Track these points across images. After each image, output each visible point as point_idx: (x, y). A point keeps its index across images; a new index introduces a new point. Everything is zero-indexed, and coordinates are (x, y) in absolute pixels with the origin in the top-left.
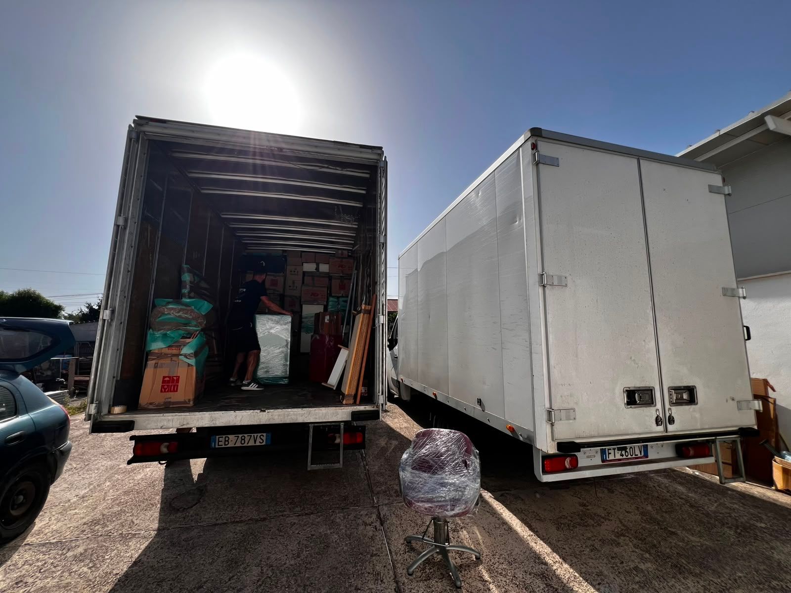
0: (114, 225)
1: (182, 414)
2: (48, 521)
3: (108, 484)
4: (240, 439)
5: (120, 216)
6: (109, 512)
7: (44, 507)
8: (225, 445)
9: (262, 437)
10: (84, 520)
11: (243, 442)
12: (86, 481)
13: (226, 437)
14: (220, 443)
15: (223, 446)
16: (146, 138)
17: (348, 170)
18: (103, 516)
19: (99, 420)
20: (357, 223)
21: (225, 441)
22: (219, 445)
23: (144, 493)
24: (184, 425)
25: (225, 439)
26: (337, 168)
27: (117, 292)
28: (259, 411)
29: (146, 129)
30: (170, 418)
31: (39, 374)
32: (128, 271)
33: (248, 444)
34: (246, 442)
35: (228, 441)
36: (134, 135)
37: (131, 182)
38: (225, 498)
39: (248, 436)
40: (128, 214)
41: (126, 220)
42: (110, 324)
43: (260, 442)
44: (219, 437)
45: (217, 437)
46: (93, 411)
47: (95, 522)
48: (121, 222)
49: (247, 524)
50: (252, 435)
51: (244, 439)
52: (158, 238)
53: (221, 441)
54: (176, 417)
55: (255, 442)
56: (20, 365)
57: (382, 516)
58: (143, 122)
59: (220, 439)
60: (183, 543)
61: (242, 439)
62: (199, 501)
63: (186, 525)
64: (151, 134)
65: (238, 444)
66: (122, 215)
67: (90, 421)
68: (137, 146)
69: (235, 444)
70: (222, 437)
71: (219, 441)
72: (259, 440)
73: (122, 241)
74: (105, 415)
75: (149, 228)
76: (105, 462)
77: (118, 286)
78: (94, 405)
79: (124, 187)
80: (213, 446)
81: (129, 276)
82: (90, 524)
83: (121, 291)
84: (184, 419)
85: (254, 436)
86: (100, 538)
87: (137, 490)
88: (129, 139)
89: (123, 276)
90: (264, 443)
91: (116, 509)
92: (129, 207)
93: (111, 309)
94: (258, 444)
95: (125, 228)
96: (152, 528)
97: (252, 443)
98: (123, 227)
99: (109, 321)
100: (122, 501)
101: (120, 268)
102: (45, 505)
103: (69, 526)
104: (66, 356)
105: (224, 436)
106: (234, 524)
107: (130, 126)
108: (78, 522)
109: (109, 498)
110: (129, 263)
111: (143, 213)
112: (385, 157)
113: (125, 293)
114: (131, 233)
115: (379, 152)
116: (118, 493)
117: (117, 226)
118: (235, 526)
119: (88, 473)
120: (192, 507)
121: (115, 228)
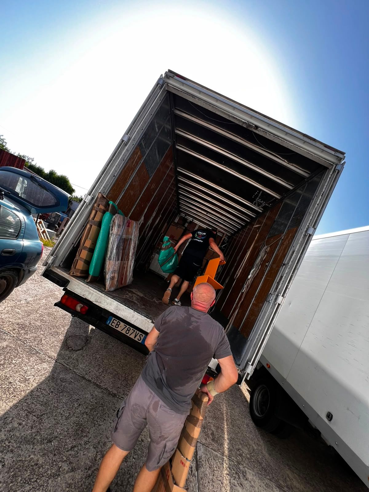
0: (121, 139)
1: (100, 293)
2: (3, 309)
3: (44, 302)
4: (126, 329)
5: (127, 134)
6: (34, 323)
7: (8, 298)
8: (115, 327)
9: (141, 336)
10: (19, 321)
11: (127, 332)
12: (35, 292)
13: (118, 322)
14: (113, 324)
15: (114, 327)
16: (166, 89)
17: (294, 165)
18: (30, 324)
19: (51, 268)
20: (262, 209)
21: (117, 324)
22: (111, 325)
23: (57, 321)
24: (97, 302)
25: (117, 323)
26: (285, 161)
27: (101, 186)
28: (150, 321)
29: (171, 82)
30: (92, 291)
31: (49, 218)
32: (114, 176)
33: (130, 335)
34: (130, 334)
35: (118, 325)
36: (161, 83)
37: (143, 116)
38: (98, 356)
39: (133, 329)
40: (133, 136)
41: (129, 139)
42: (87, 207)
43: (138, 339)
44: (114, 319)
45: (113, 318)
46: (50, 261)
47: (22, 327)
48: (126, 139)
49: (102, 392)
50: (136, 331)
51: (129, 331)
52: (140, 163)
53: (114, 323)
54: (95, 293)
55: (135, 337)
56: (35, 209)
57: (198, 457)
58: (171, 75)
59: (115, 321)
60: (59, 381)
61: (128, 330)
62: (82, 349)
63: (67, 365)
64: (171, 86)
65: (124, 332)
66: (129, 134)
67: (45, 267)
68: (159, 91)
69: (122, 331)
70: (116, 321)
71: (113, 322)
72: (138, 337)
73: (120, 153)
74: (56, 267)
75: (139, 153)
76: (50, 285)
77: (104, 182)
78: (52, 257)
79: (138, 116)
80: (108, 323)
81: (113, 179)
82: (20, 326)
83: (104, 187)
84: (99, 297)
85: (136, 332)
86: (19, 342)
87: (55, 316)
88: (157, 84)
89: (109, 178)
90: (140, 342)
91: (38, 323)
92: (136, 131)
93: (92, 196)
94: (136, 339)
95: (126, 145)
96: (48, 353)
97: (132, 336)
98: (125, 143)
99: (88, 204)
100: (44, 319)
101: (111, 171)
102: (9, 296)
103: (10, 320)
104: (65, 215)
105: (118, 321)
106: (95, 386)
107: (162, 75)
108: (16, 320)
109: (39, 312)
110: (117, 171)
111: (140, 141)
112: (345, 162)
113: (105, 190)
114: (127, 150)
115: (341, 156)
116: (45, 311)
117: (122, 141)
118: (94, 388)
119: (39, 287)
120: (77, 351)
121: (121, 141)
